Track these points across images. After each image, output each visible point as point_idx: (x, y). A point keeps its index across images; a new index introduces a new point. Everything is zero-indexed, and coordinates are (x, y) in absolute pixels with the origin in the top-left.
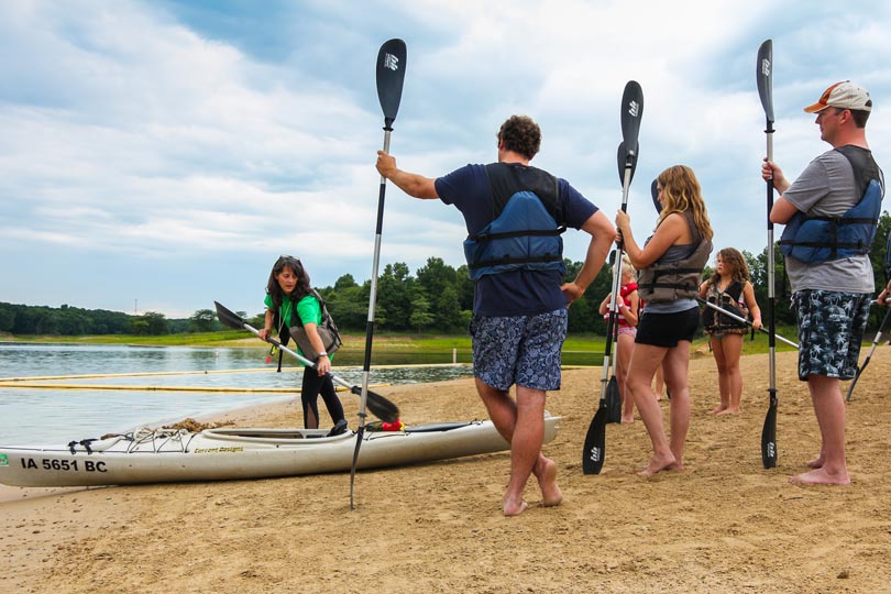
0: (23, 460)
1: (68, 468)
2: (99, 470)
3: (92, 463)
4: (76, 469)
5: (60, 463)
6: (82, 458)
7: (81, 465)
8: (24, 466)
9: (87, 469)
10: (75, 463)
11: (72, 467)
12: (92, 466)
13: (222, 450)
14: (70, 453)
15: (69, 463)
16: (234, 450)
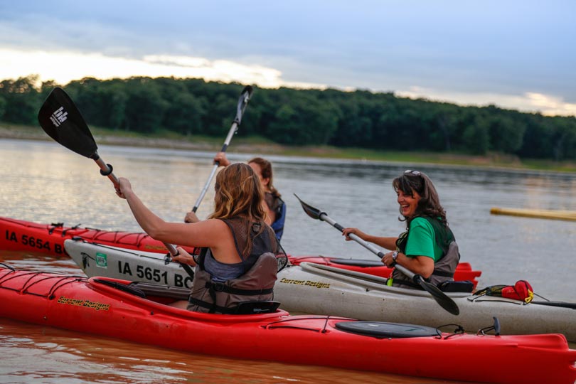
0: (120, 263)
1: (159, 280)
2: (187, 287)
3: (181, 277)
4: (166, 283)
5: (152, 273)
6: (173, 269)
7: (171, 277)
8: (120, 272)
9: (176, 285)
10: (165, 275)
11: (162, 278)
12: (180, 281)
13: (309, 283)
14: (163, 263)
15: (160, 274)
16: (320, 285)
